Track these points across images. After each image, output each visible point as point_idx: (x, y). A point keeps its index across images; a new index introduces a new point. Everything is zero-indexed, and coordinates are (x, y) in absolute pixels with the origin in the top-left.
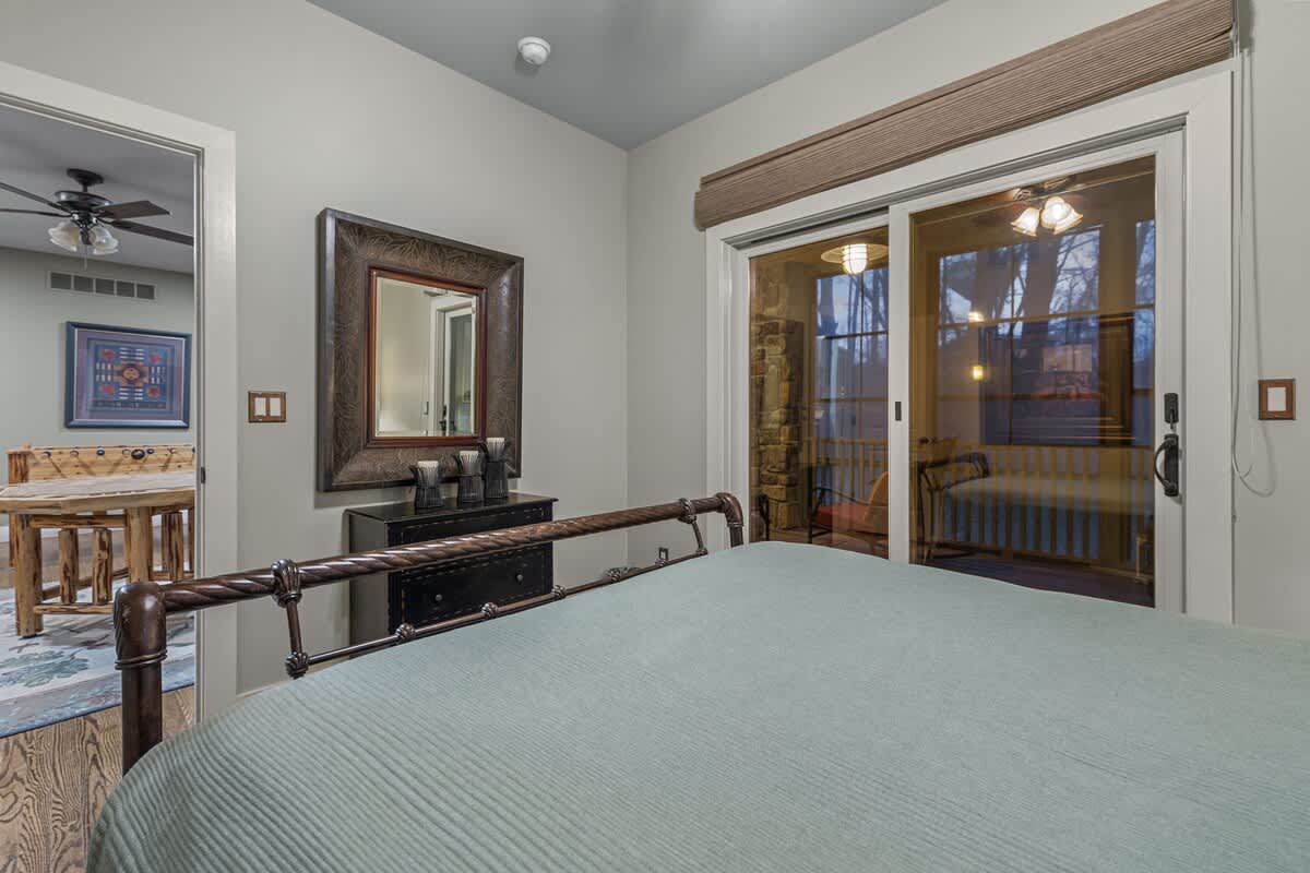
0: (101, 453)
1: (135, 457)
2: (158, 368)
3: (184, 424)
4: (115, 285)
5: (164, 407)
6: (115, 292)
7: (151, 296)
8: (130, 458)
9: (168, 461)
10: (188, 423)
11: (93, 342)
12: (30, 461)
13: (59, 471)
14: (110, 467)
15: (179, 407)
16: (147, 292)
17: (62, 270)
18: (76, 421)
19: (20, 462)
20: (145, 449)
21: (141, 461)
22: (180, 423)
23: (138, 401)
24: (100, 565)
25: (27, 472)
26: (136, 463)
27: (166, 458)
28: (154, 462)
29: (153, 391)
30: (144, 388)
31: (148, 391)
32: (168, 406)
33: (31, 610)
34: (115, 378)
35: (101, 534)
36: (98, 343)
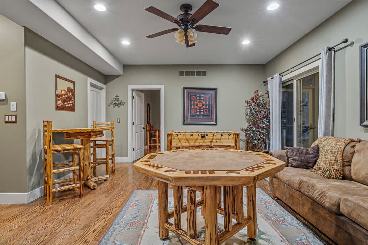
0: (192, 135)
1: (202, 137)
2: (208, 102)
3: (215, 123)
4: (196, 72)
5: (209, 117)
6: (196, 75)
7: (205, 75)
8: (200, 137)
9: (213, 139)
10: (216, 123)
11: (190, 94)
12: (173, 137)
13: (180, 141)
14: (194, 141)
15: (214, 117)
16: (204, 74)
17: (182, 70)
18: (186, 122)
19: (170, 137)
20: (205, 134)
21: (204, 139)
22: (214, 123)
23: (202, 115)
24: (191, 213)
25: (172, 142)
26: (202, 140)
27: (212, 137)
28: (208, 139)
29: (206, 111)
30: (204, 110)
31: (205, 111)
32: (210, 116)
33: (164, 225)
34: (196, 106)
35: (191, 193)
36: (191, 94)
